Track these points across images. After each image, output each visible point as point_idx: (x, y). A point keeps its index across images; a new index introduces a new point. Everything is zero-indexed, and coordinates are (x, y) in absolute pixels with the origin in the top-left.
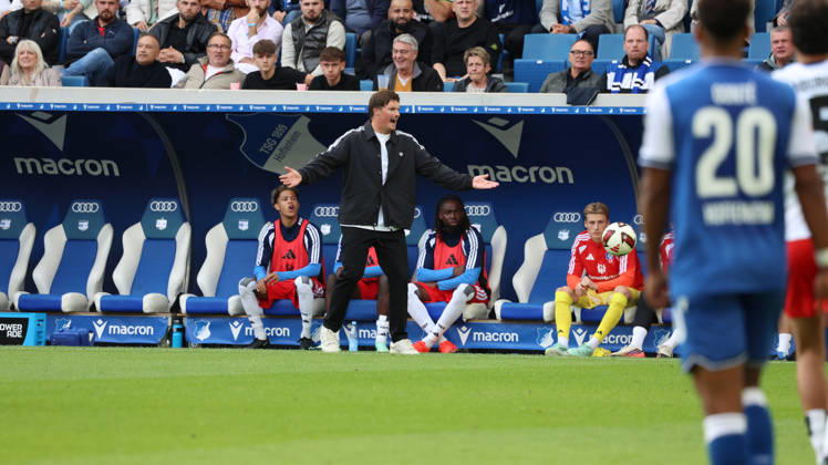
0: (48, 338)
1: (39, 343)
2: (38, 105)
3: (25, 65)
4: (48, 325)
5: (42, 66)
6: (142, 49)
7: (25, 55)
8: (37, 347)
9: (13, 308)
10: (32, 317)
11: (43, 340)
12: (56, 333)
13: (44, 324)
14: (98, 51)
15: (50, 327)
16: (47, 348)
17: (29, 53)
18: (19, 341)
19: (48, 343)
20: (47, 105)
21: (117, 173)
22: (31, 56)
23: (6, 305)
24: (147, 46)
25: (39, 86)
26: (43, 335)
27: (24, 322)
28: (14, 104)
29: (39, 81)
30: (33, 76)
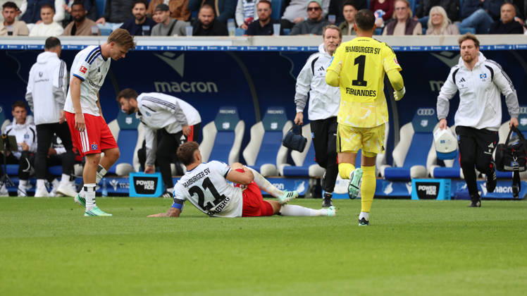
0: (452, 195)
1: (447, 198)
2: (444, 47)
3: (436, 22)
4: (452, 187)
5: (447, 22)
6: (505, 13)
7: (435, 16)
8: (446, 201)
9: (430, 176)
10: (442, 182)
11: (449, 196)
12: (457, 192)
13: (449, 186)
14: (480, 11)
15: (454, 187)
16: (452, 201)
17: (438, 15)
18: (434, 197)
19: (453, 198)
20: (450, 47)
21: (216, 90)
22: (439, 17)
23: (426, 174)
24: (508, 11)
25: (446, 35)
26: (449, 193)
27: (437, 185)
28: (429, 47)
29: (445, 32)
30: (442, 29)
